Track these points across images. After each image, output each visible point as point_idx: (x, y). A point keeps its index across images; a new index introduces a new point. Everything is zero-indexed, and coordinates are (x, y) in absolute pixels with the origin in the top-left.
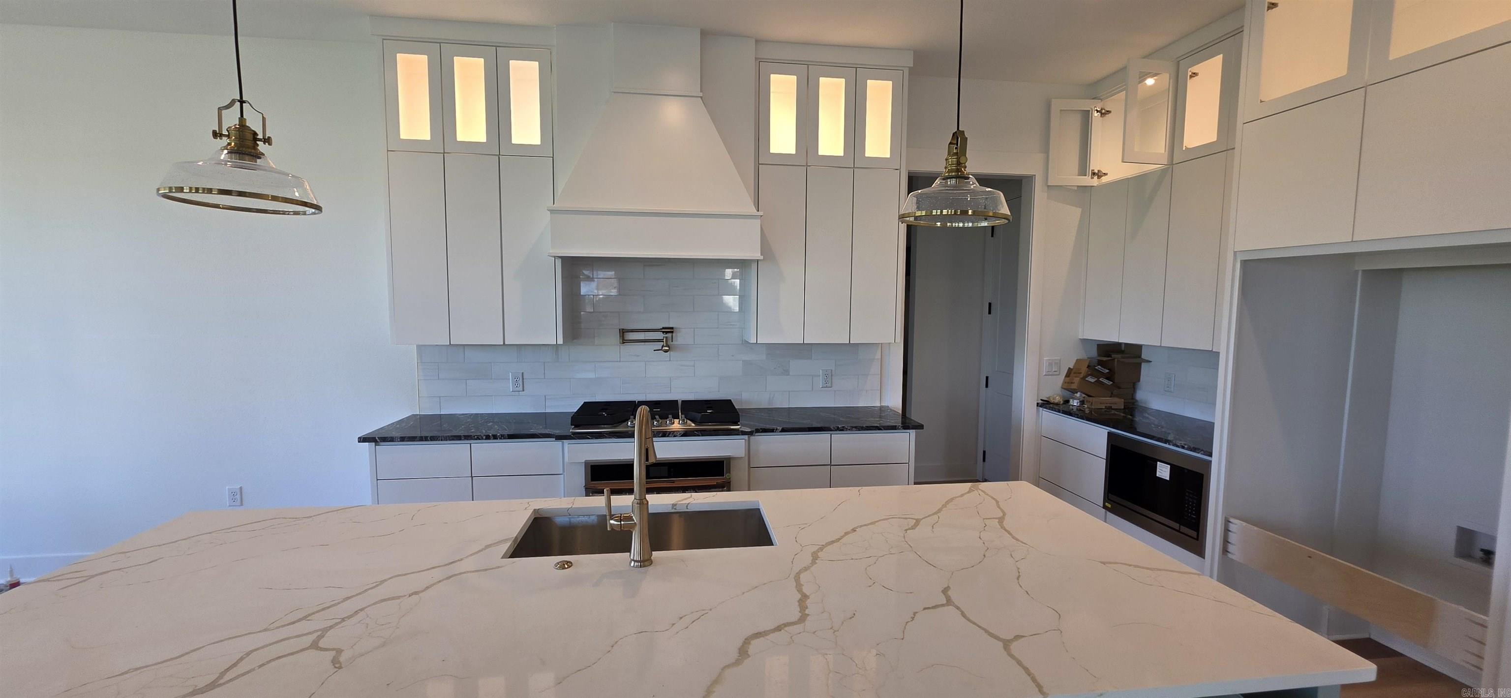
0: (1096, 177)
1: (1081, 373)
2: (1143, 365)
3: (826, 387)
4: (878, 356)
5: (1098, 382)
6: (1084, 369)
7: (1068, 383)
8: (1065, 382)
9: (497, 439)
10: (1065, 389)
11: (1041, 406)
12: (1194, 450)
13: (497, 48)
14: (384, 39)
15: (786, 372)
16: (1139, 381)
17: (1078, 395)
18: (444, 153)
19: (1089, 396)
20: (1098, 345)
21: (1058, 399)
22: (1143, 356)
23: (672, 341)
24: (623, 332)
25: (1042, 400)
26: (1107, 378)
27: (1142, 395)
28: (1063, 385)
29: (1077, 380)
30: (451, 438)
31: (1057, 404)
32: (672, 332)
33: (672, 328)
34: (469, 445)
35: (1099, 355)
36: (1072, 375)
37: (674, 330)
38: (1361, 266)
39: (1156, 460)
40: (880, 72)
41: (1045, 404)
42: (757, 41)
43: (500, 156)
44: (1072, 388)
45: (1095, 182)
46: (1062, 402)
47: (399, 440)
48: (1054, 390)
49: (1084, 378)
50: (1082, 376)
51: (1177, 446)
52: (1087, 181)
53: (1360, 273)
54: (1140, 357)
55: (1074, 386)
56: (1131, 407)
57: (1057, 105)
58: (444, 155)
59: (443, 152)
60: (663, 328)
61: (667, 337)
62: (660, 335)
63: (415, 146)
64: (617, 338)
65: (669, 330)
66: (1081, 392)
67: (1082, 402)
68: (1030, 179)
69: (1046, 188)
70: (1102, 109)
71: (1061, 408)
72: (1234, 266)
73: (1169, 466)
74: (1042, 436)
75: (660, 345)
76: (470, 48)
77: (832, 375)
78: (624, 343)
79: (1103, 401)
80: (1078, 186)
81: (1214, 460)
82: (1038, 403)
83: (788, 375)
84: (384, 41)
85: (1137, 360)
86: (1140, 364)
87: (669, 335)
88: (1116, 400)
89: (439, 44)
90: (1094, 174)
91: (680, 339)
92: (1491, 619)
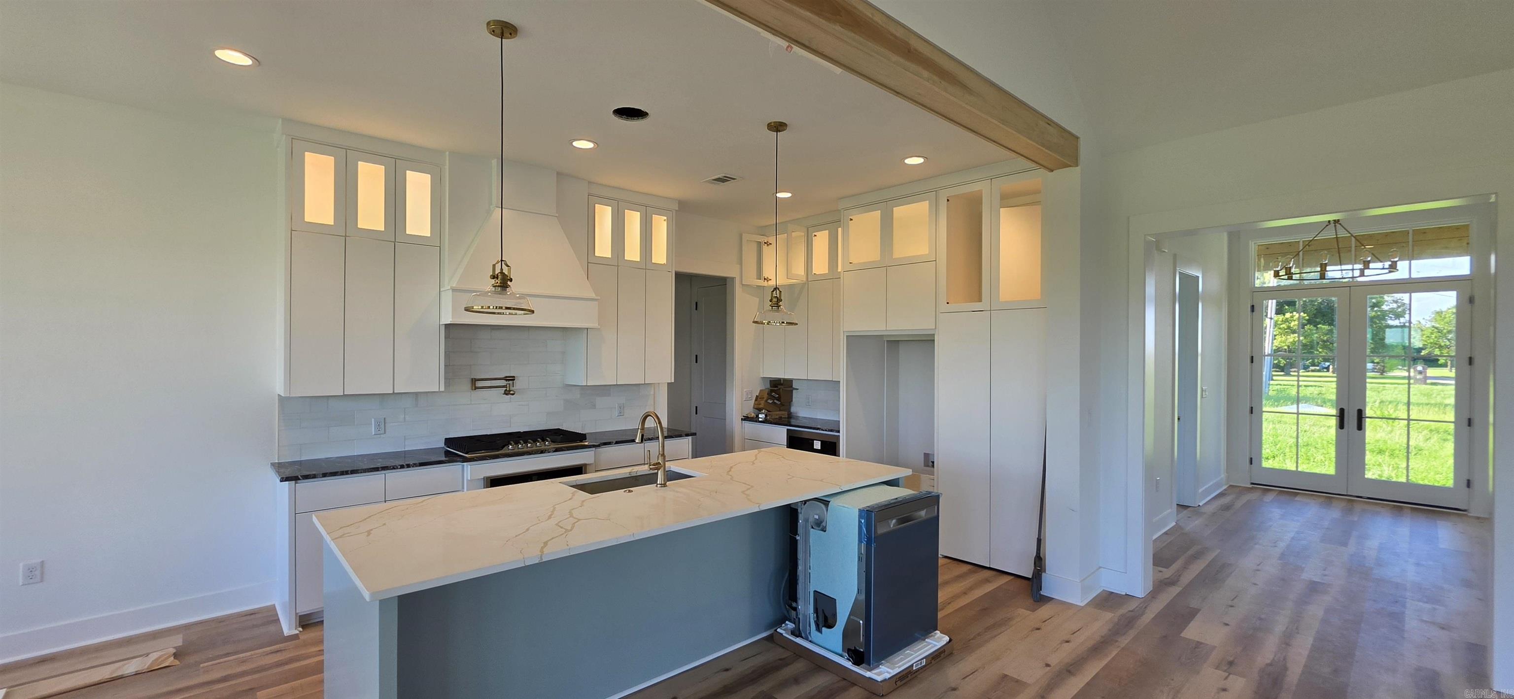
0: (766, 281)
1: (763, 398)
2: (794, 391)
3: (621, 416)
4: (652, 393)
5: (774, 401)
6: (766, 396)
7: (757, 404)
8: (755, 404)
9: (410, 467)
10: (756, 409)
11: (744, 420)
12: (831, 431)
13: (397, 160)
14: (292, 138)
15: (594, 406)
16: (792, 401)
17: (763, 411)
18: (346, 236)
19: (769, 411)
20: (770, 381)
21: (753, 415)
22: (794, 387)
23: (513, 387)
24: (474, 381)
25: (743, 416)
26: (777, 400)
27: (793, 409)
28: (754, 406)
29: (763, 402)
30: (369, 470)
31: (753, 418)
32: (514, 380)
33: (514, 377)
34: (384, 475)
35: (771, 387)
36: (759, 399)
37: (516, 378)
38: (885, 339)
39: (813, 440)
40: (660, 211)
41: (746, 419)
42: (589, 182)
43: (396, 243)
44: (760, 407)
45: (765, 284)
46: (755, 416)
47: (321, 476)
48: (750, 410)
49: (766, 401)
50: (765, 399)
51: (824, 430)
52: (761, 283)
53: (886, 342)
54: (792, 386)
55: (761, 406)
56: (790, 416)
57: (746, 237)
58: (345, 238)
59: (344, 235)
60: (507, 377)
61: (509, 384)
62: (503, 383)
63: (319, 229)
64: (468, 385)
65: (512, 379)
66: (765, 410)
67: (766, 416)
68: (733, 279)
69: (741, 286)
70: (768, 242)
71: (755, 419)
72: (844, 339)
73: (820, 442)
74: (745, 439)
75: (502, 390)
76: (374, 156)
77: (624, 407)
78: (475, 389)
79: (776, 414)
80: (757, 286)
81: (841, 434)
82: (742, 419)
83: (595, 408)
84: (293, 140)
85: (791, 389)
86: (792, 391)
87: (511, 382)
88: (783, 412)
89: (345, 150)
90: (765, 279)
91: (518, 385)
92: (935, 477)
